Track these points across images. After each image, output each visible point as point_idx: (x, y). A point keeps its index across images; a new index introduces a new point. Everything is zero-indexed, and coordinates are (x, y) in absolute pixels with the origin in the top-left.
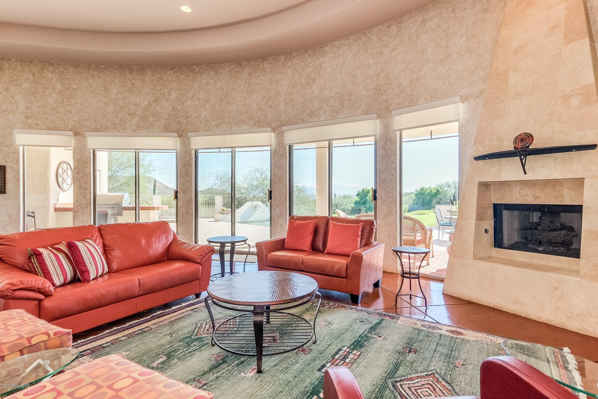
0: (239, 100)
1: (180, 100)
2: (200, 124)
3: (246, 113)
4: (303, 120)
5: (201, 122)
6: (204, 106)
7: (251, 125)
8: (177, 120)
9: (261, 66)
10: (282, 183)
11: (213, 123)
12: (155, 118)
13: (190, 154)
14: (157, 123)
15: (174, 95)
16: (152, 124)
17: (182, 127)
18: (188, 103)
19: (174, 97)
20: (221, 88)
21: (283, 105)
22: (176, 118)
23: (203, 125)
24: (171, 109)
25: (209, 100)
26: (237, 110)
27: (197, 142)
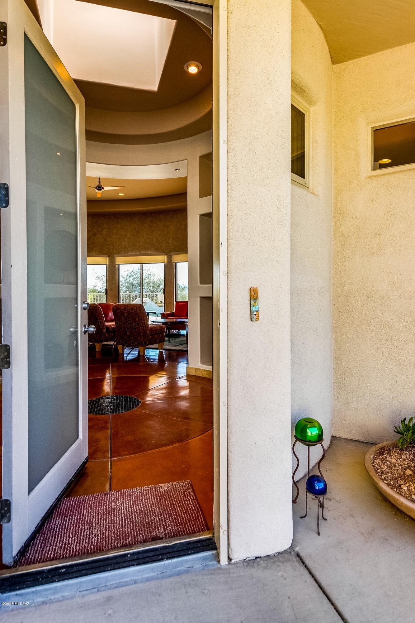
0: (145, 235)
1: (109, 235)
2: (121, 249)
3: (149, 243)
4: (182, 249)
5: (122, 248)
6: (124, 238)
7: (152, 250)
8: (107, 247)
9: (158, 217)
10: (171, 284)
11: (129, 249)
12: (93, 245)
13: (115, 267)
14: (95, 248)
15: (105, 231)
16: (91, 249)
17: (110, 251)
18: (114, 236)
19: (105, 233)
20: (134, 228)
21: (171, 240)
22: (107, 245)
23: (123, 250)
24: (103, 240)
25: (127, 235)
26: (144, 241)
27: (119, 260)
